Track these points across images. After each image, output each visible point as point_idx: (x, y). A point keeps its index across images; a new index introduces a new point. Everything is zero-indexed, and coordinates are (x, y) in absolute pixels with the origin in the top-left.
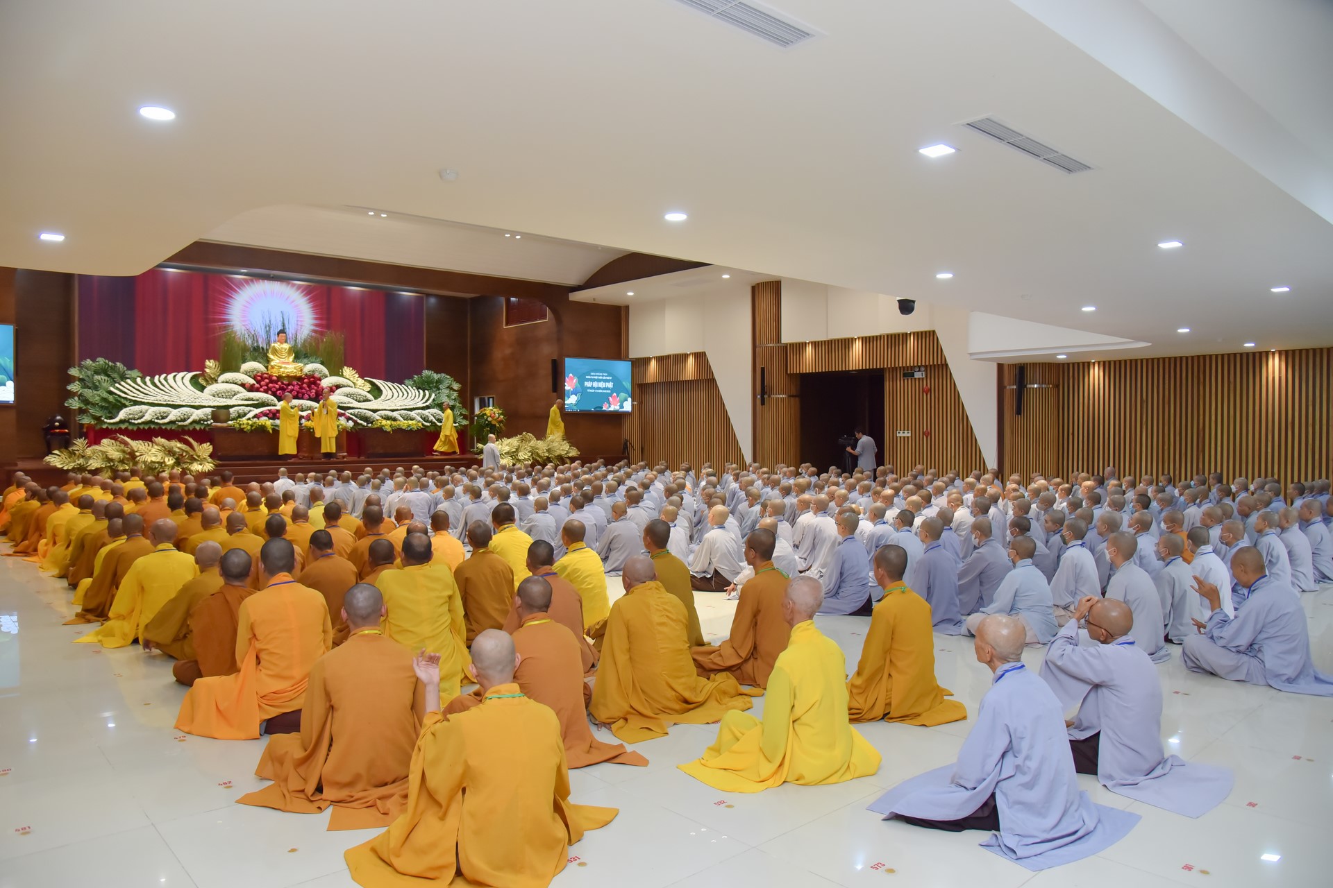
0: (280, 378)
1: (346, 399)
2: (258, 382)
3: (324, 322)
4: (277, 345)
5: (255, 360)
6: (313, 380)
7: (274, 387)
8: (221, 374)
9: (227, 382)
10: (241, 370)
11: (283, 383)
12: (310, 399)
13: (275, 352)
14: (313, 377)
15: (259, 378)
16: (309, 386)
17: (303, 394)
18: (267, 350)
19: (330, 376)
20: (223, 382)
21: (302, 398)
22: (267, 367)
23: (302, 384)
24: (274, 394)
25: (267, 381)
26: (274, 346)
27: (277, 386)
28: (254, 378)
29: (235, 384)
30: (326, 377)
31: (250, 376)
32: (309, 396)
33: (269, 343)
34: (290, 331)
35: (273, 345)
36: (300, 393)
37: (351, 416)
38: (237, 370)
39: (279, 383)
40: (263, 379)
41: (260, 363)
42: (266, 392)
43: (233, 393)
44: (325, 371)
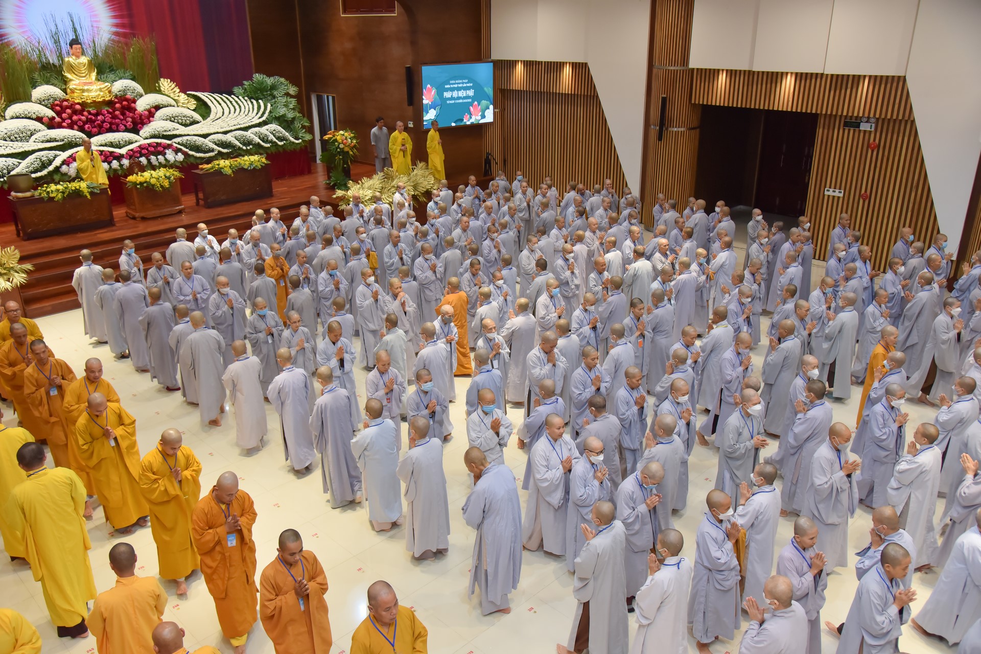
0: (84, 105)
1: (169, 125)
2: (59, 114)
3: (126, 21)
4: (71, 60)
5: (48, 83)
6: (125, 104)
7: (80, 120)
8: (7, 106)
9: (17, 117)
10: (33, 99)
11: (89, 113)
12: (127, 130)
13: (71, 68)
14: (127, 100)
15: (58, 108)
16: (123, 114)
17: (118, 125)
18: (61, 66)
19: (146, 94)
20: (12, 118)
21: (118, 131)
22: (65, 91)
23: (114, 111)
24: (81, 129)
25: (69, 111)
26: (69, 61)
27: (83, 118)
28: (52, 108)
29: (29, 118)
30: (141, 96)
31: (46, 106)
32: (125, 126)
33: (60, 57)
34: (85, 38)
35: (66, 59)
36: (113, 124)
37: (179, 147)
38: (27, 98)
39: (85, 113)
40: (63, 109)
41: (55, 85)
42: (71, 127)
43: (29, 133)
44: (139, 88)
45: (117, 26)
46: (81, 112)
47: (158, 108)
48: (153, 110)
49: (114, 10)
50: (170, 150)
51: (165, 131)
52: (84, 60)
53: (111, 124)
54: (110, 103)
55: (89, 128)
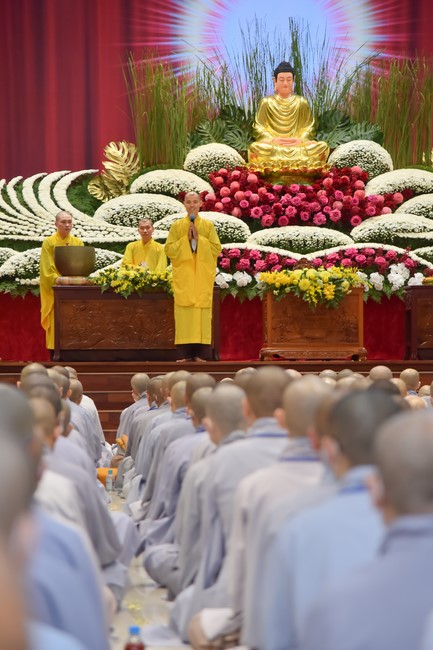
1: (421, 221)
2: (217, 188)
5: (220, 138)
6: (347, 178)
7: (248, 198)
8: (142, 173)
9: (149, 191)
10: (186, 163)
11: (270, 190)
12: (329, 224)
13: (269, 115)
14: (348, 172)
15: (219, 179)
16: (330, 193)
17: (313, 213)
19: (396, 168)
20: (141, 191)
21: (310, 223)
22: (244, 154)
23: (316, 190)
24: (245, 216)
25: (235, 184)
26: (266, 104)
27: (255, 196)
28: (210, 181)
29: (168, 194)
30: (384, 170)
31: (202, 177)
32: (327, 216)
35: (265, 100)
36: (305, 209)
37: (424, 262)
38: (176, 163)
39: (263, 189)
40: (227, 180)
41: (231, 145)
42: (228, 210)
43: (155, 214)
44: (383, 155)
45: (379, 46)
46: (254, 188)
47: (409, 193)
48: (399, 196)
49: (382, 16)
50: (401, 265)
51: (404, 230)
52: (297, 101)
53: (300, 208)
54: (316, 177)
55: (256, 212)
